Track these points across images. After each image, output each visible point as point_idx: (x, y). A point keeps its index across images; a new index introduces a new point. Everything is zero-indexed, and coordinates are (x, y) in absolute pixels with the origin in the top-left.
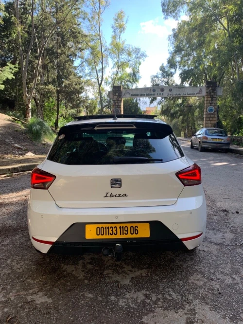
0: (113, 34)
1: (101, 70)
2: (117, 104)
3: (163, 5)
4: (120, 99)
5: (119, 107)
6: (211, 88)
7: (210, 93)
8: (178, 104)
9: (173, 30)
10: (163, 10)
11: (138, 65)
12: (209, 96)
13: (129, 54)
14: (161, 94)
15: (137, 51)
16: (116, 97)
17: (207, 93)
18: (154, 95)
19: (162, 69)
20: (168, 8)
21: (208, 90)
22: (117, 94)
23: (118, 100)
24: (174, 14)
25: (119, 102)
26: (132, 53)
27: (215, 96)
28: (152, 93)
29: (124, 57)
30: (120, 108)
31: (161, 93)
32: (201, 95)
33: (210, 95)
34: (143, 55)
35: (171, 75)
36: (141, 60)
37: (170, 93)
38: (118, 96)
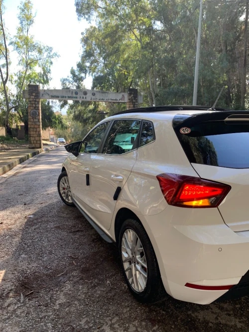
0: (20, 25)
1: (6, 66)
2: (34, 105)
3: (77, 4)
4: (37, 100)
5: (37, 108)
6: (132, 95)
7: (132, 100)
8: (90, 110)
9: (82, 34)
10: (77, 10)
11: (48, 64)
12: (131, 103)
13: (40, 51)
14: (84, 98)
15: (50, 49)
16: (33, 97)
17: (129, 99)
18: (77, 98)
19: (73, 72)
20: (81, 9)
21: (130, 97)
22: (34, 94)
23: (35, 101)
24: (87, 16)
25: (37, 103)
26: (44, 51)
27: (137, 103)
28: (74, 95)
29: (34, 54)
30: (39, 109)
31: (84, 96)
32: (123, 101)
33: (133, 102)
34: (56, 55)
35: (81, 79)
36: (52, 60)
37: (93, 97)
38: (35, 96)
